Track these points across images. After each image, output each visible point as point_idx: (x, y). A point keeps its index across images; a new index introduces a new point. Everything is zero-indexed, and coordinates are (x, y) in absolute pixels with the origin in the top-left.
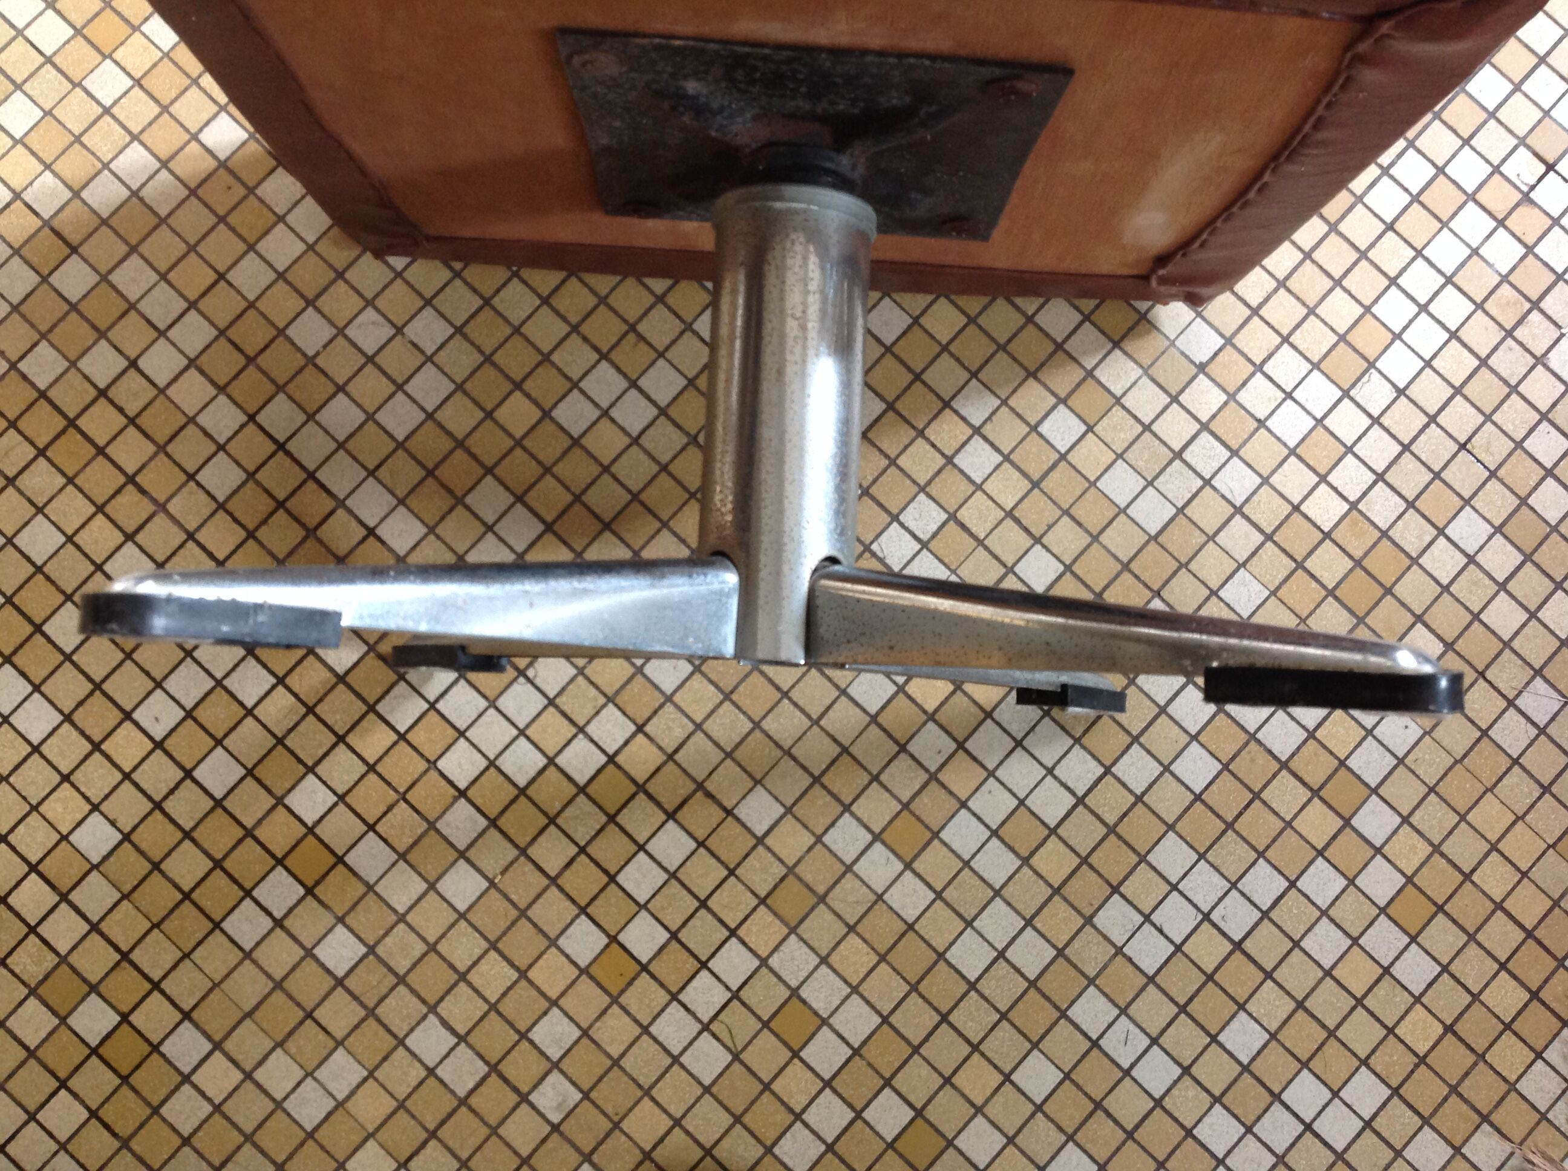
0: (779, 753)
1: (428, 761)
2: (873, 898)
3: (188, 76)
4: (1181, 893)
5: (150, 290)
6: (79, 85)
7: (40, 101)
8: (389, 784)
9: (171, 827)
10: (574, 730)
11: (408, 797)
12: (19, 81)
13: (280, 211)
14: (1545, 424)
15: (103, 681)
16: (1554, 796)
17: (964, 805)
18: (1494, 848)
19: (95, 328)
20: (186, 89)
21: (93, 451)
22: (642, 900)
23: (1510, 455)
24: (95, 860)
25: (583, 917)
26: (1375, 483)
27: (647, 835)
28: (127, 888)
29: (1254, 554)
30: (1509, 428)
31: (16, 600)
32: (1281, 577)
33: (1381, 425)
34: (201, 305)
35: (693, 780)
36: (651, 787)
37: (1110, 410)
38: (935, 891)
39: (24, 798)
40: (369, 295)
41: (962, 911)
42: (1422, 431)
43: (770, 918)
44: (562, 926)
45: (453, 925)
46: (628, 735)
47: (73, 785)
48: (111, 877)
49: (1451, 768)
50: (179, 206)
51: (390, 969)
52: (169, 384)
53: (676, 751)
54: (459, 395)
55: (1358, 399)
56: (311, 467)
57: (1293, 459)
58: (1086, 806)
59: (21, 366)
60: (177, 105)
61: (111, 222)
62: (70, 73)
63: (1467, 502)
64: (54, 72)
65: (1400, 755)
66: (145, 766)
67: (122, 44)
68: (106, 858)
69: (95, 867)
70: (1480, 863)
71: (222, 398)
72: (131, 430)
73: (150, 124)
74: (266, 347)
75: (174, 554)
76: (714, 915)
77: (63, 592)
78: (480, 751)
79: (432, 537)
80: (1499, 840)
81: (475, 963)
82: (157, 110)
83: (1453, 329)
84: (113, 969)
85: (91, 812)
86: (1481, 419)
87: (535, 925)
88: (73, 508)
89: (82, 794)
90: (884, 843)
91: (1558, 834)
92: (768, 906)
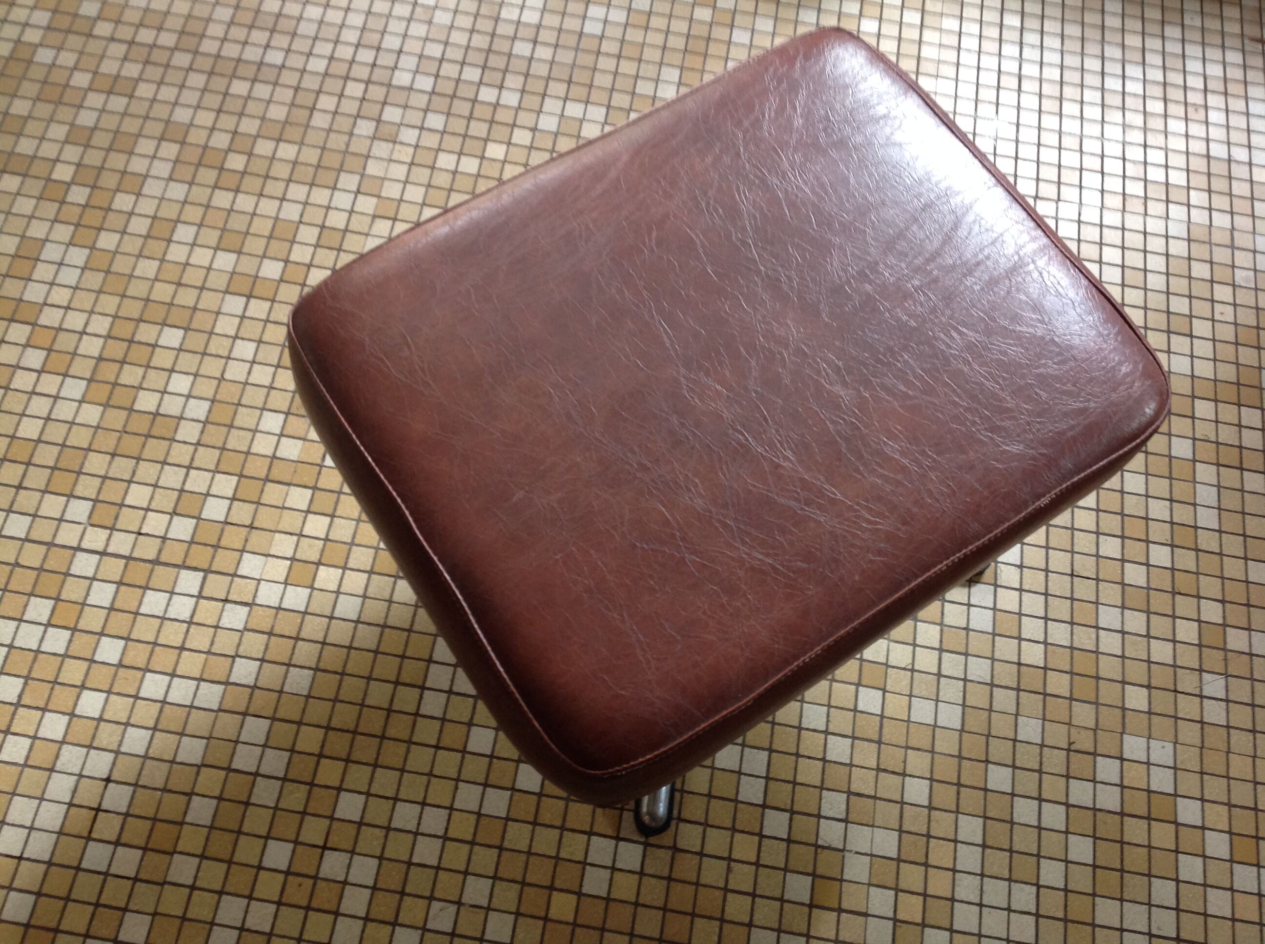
3: (233, 832)
16: (1260, 732)
32: (1041, 707)
33: (1025, 591)
37: (886, 673)
40: (428, 894)
42: (1047, 581)
49: (1201, 754)
50: (275, 918)
54: (521, 920)
55: (1003, 584)
57: (996, 638)
58: (1043, 917)
60: (237, 854)
62: (154, 879)
63: (1097, 603)
64: (144, 885)
65: (1172, 765)
67: (178, 838)
70: (1255, 797)
73: (226, 878)
80: (1254, 776)
82: (225, 866)
86: (1069, 555)
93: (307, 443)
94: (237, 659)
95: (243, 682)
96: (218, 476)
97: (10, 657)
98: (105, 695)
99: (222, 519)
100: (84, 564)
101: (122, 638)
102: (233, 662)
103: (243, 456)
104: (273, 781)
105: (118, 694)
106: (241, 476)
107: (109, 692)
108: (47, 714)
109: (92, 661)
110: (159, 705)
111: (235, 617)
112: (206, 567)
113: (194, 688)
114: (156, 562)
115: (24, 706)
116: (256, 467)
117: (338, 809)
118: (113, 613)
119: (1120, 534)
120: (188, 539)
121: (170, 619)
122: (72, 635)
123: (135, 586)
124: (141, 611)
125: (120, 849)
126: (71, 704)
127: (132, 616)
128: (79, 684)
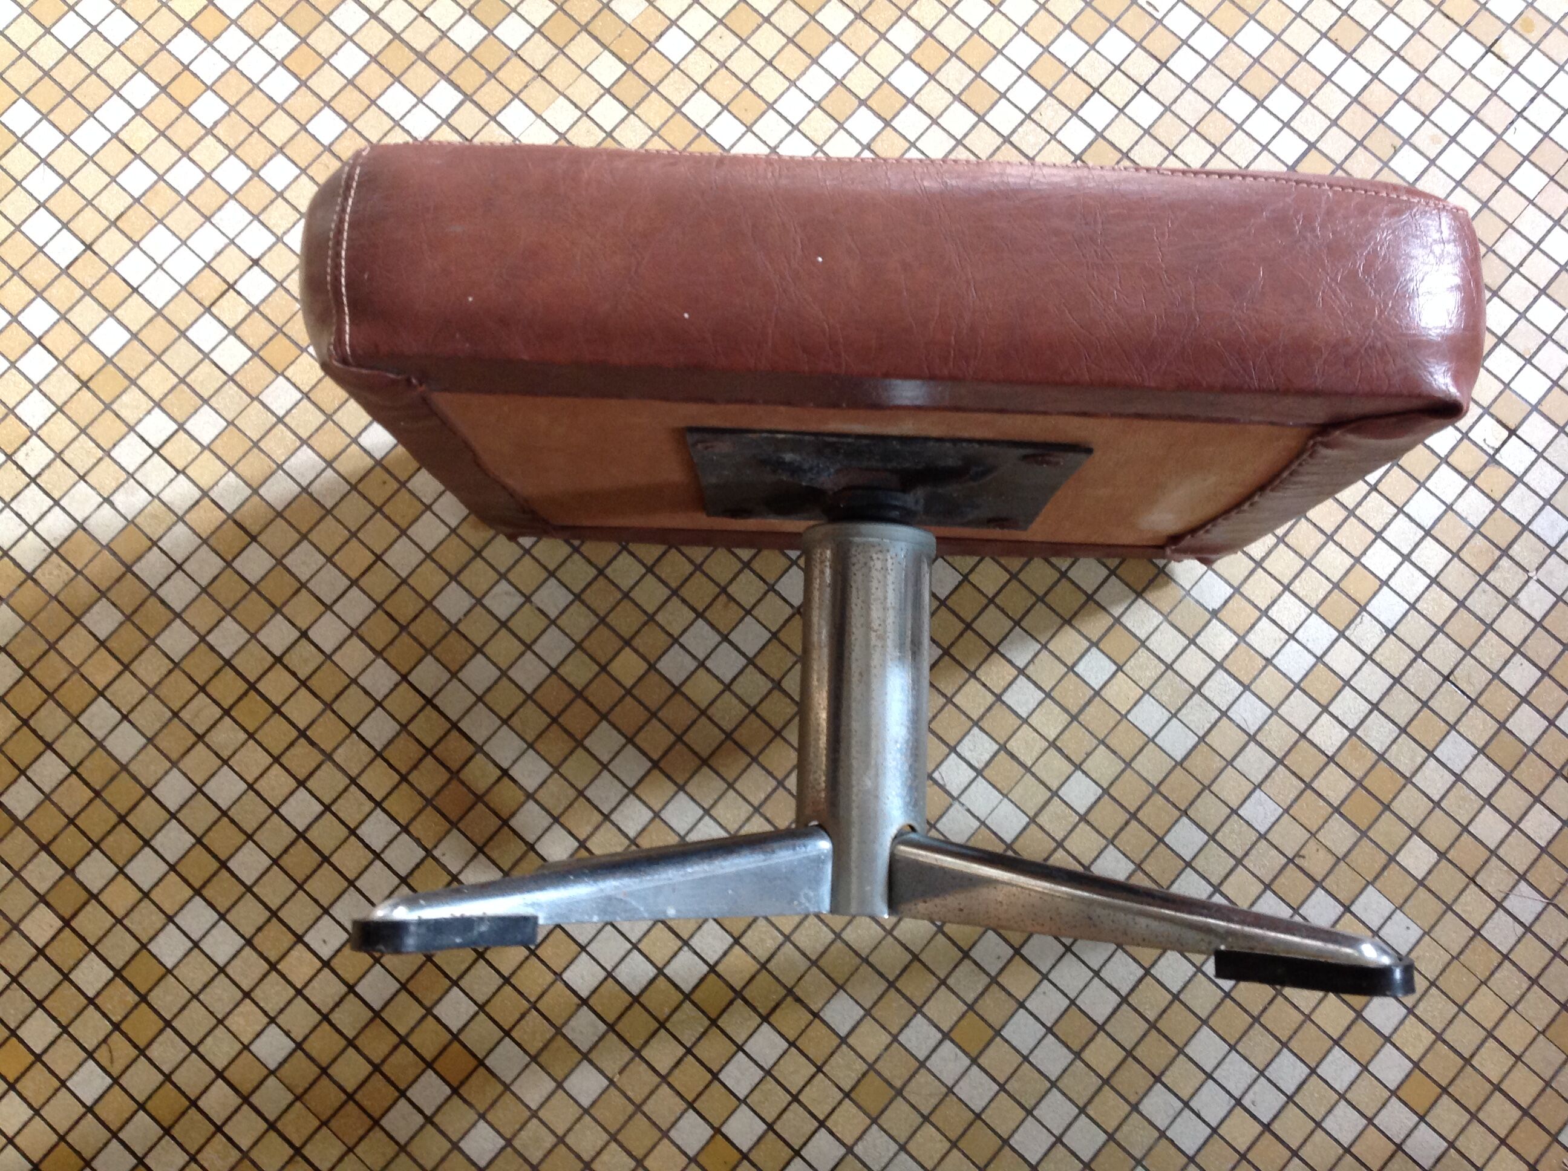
0: (858, 960)
1: (555, 973)
2: (944, 1090)
4: (1216, 1081)
5: (318, 571)
6: (257, 398)
7: (224, 414)
8: (522, 994)
9: (337, 1036)
10: (680, 943)
11: (538, 1006)
12: (206, 396)
13: (427, 501)
14: (1518, 656)
15: (279, 909)
16: (1541, 987)
17: (1022, 1005)
18: (1490, 1034)
19: (273, 605)
20: (346, 399)
21: (270, 710)
22: (742, 1096)
23: (1488, 684)
24: (272, 1067)
25: (691, 1111)
26: (1371, 712)
27: (744, 1037)
28: (299, 1091)
29: (1267, 776)
30: (1486, 661)
31: (205, 841)
32: (1292, 796)
33: (1373, 661)
34: (362, 582)
35: (785, 987)
36: (747, 994)
37: (1136, 651)
38: (998, 1084)
39: (212, 1013)
40: (503, 570)
41: (1023, 1101)
42: (1410, 665)
43: (854, 1110)
44: (673, 1119)
45: (578, 1120)
46: (725, 947)
47: (253, 1000)
48: (286, 1081)
49: (1449, 964)
50: (342, 499)
51: (526, 1160)
52: (335, 651)
53: (769, 960)
54: (578, 653)
55: (1353, 638)
56: (455, 718)
57: (1297, 691)
58: (1130, 1005)
59: (210, 639)
60: (339, 414)
61: (286, 514)
62: (248, 388)
63: (1452, 727)
64: (236, 388)
66: (314, 983)
67: (292, 363)
68: (281, 1064)
69: (272, 1073)
70: (1478, 1049)
71: (380, 661)
72: (303, 691)
73: (317, 430)
74: (416, 617)
75: (338, 797)
76: (805, 1108)
77: (245, 833)
78: (599, 963)
79: (556, 776)
80: (1495, 1027)
81: (599, 1153)
82: (322, 418)
83: (1433, 575)
84: (287, 1163)
85: (268, 1024)
86: (1462, 653)
87: (649, 1118)
88: (253, 759)
89: (261, 1008)
90: (952, 1041)
91: (1546, 1021)
92: (852, 1100)
93: (651, 8)
97: (227, 75)
98: (298, 171)
99: (514, 48)
100: (349, 17)
101: (345, 120)
105: (311, 178)
107: (303, 171)
108: (233, 158)
109: (303, 128)
112: (469, 92)
114: (422, 56)
115: (214, 136)
118: (350, 87)
119: (1545, 667)
120: (468, 50)
121: (403, 128)
122: (298, 88)
123: (387, 71)
124: (379, 102)
125: (231, 338)
126: (261, 161)
127: (368, 102)
128: (279, 144)
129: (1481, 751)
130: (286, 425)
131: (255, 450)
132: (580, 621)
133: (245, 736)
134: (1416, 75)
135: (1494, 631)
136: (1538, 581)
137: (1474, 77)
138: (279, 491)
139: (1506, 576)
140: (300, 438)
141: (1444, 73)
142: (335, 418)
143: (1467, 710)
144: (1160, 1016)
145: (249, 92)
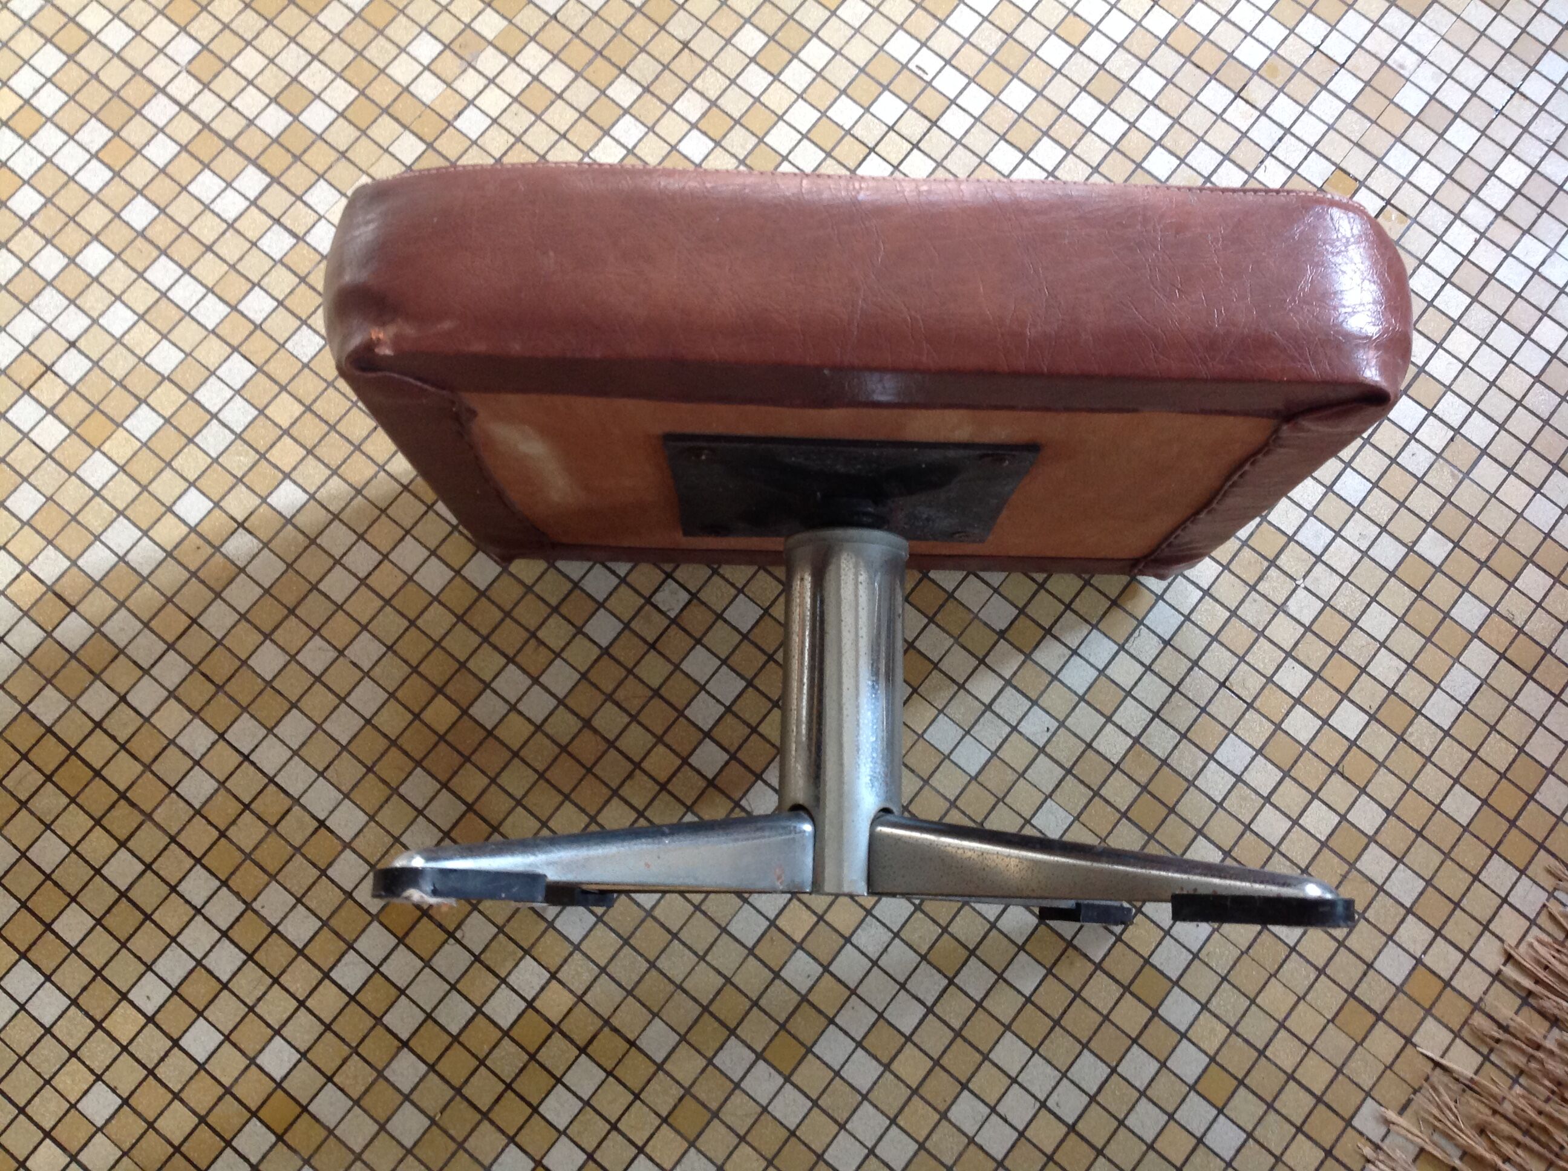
0: (672, 988)
1: (375, 1017)
2: (759, 1110)
3: (163, 460)
4: (1020, 1085)
5: (135, 637)
6: (75, 474)
7: (43, 490)
8: (343, 1040)
9: (163, 1090)
10: (497, 982)
11: (360, 1050)
12: (25, 473)
13: (241, 564)
14: (1290, 660)
15: (103, 968)
16: (1329, 977)
17: (831, 1021)
18: (1282, 1025)
19: (91, 672)
20: (162, 471)
21: (91, 774)
22: (561, 1127)
23: (1263, 688)
24: (99, 1124)
25: (512, 1146)
26: (1152, 720)
27: (563, 1069)
28: (126, 1146)
29: (1058, 786)
30: (1260, 666)
31: (29, 904)
32: (1082, 805)
33: (1153, 671)
34: (178, 646)
35: (600, 1017)
36: (564, 1027)
37: (930, 674)
38: (811, 1100)
39: (39, 1074)
40: (316, 626)
41: (836, 1116)
42: (1188, 673)
43: (672, 1134)
44: (494, 1155)
45: (401, 1161)
46: (544, 981)
47: (79, 1059)
48: (113, 1137)
49: (1239, 959)
50: (158, 566)
52: (153, 714)
53: (585, 993)
54: (392, 702)
55: (1132, 651)
56: (271, 773)
57: (1082, 704)
58: (935, 1015)
59: (31, 707)
60: (154, 484)
61: (104, 584)
62: (66, 464)
63: (1231, 730)
64: (54, 465)
65: (1195, 950)
66: (139, 1039)
67: (109, 438)
68: (108, 1121)
69: (99, 1130)
70: (1271, 1040)
71: (197, 721)
72: (123, 753)
73: (133, 501)
74: (232, 676)
75: (159, 855)
76: (624, 1135)
77: (69, 895)
78: (418, 1006)
79: (372, 824)
80: (1286, 1018)
82: (138, 489)
85: (95, 1082)
86: (1236, 660)
87: (471, 1156)
88: (75, 823)
89: (87, 1067)
90: (766, 1061)
91: (1335, 1010)
92: (670, 1125)
93: (449, 91)
94: (257, 289)
95: (251, 315)
96: (339, 81)
97: (44, 170)
98: (112, 257)
99: (319, 131)
100: (160, 110)
101: (158, 207)
102: (251, 289)
103: (375, 72)
104: (227, 432)
105: (125, 263)
106: (362, 93)
107: (118, 256)
108: (49, 247)
109: (117, 215)
110: (158, 295)
111: (277, 243)
112: (276, 174)
113: (200, 296)
114: (230, 144)
115: (32, 227)
116: (382, 92)
117: (274, 495)
118: (162, 176)
119: (1316, 669)
120: (274, 136)
121: (213, 211)
122: (112, 179)
123: (197, 158)
124: (190, 188)
125: (50, 418)
126: (76, 249)
127: (178, 189)
128: (94, 232)
129: (1259, 752)
130: (103, 498)
131: (73, 524)
132: (393, 671)
133: (67, 800)
134: (1170, 121)
135: (1266, 637)
136: (1306, 588)
137: (1224, 121)
138: (97, 560)
139: (1275, 586)
140: (116, 510)
141: (1196, 119)
142: (150, 488)
143: (1244, 714)
144: (965, 1023)
145: (65, 184)
